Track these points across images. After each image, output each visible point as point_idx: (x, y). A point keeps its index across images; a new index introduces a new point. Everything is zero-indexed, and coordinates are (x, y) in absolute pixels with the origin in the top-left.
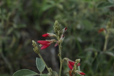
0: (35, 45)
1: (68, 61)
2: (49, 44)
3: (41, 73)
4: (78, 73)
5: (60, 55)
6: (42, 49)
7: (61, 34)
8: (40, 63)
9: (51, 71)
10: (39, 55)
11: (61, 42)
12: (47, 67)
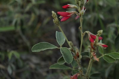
0: (55, 16)
1: (89, 35)
2: (70, 15)
3: (61, 46)
4: (100, 45)
5: (81, 28)
6: (63, 21)
7: (82, 5)
8: (60, 37)
9: (72, 44)
10: (59, 26)
11: (83, 14)
12: (67, 40)
